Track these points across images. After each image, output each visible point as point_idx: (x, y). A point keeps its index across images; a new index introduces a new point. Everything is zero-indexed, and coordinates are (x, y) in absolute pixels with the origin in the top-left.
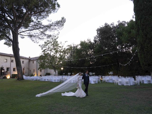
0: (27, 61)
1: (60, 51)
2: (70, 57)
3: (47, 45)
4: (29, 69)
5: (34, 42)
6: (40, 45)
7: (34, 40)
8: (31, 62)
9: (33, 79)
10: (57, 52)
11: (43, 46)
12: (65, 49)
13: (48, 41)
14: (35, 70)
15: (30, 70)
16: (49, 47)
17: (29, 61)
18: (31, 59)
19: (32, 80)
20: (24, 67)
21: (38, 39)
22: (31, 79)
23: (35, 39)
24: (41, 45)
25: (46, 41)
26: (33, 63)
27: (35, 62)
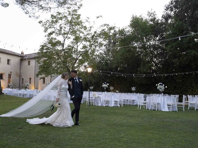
0: (17, 59)
1: (85, 39)
2: (106, 54)
3: (56, 21)
4: (20, 76)
5: (28, 15)
6: (41, 22)
7: (29, 11)
8: (26, 63)
9: (23, 95)
10: (77, 39)
11: (48, 24)
12: (95, 32)
13: (59, 14)
14: (32, 79)
15: (23, 79)
16: (61, 28)
17: (22, 60)
18: (25, 56)
19: (21, 97)
20: (11, 72)
21: (37, 8)
22: (20, 94)
23: (30, 7)
24: (44, 21)
25: (55, 15)
26: (29, 64)
27: (33, 62)
